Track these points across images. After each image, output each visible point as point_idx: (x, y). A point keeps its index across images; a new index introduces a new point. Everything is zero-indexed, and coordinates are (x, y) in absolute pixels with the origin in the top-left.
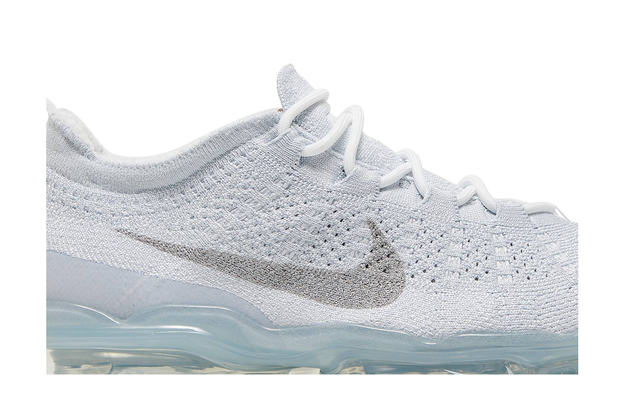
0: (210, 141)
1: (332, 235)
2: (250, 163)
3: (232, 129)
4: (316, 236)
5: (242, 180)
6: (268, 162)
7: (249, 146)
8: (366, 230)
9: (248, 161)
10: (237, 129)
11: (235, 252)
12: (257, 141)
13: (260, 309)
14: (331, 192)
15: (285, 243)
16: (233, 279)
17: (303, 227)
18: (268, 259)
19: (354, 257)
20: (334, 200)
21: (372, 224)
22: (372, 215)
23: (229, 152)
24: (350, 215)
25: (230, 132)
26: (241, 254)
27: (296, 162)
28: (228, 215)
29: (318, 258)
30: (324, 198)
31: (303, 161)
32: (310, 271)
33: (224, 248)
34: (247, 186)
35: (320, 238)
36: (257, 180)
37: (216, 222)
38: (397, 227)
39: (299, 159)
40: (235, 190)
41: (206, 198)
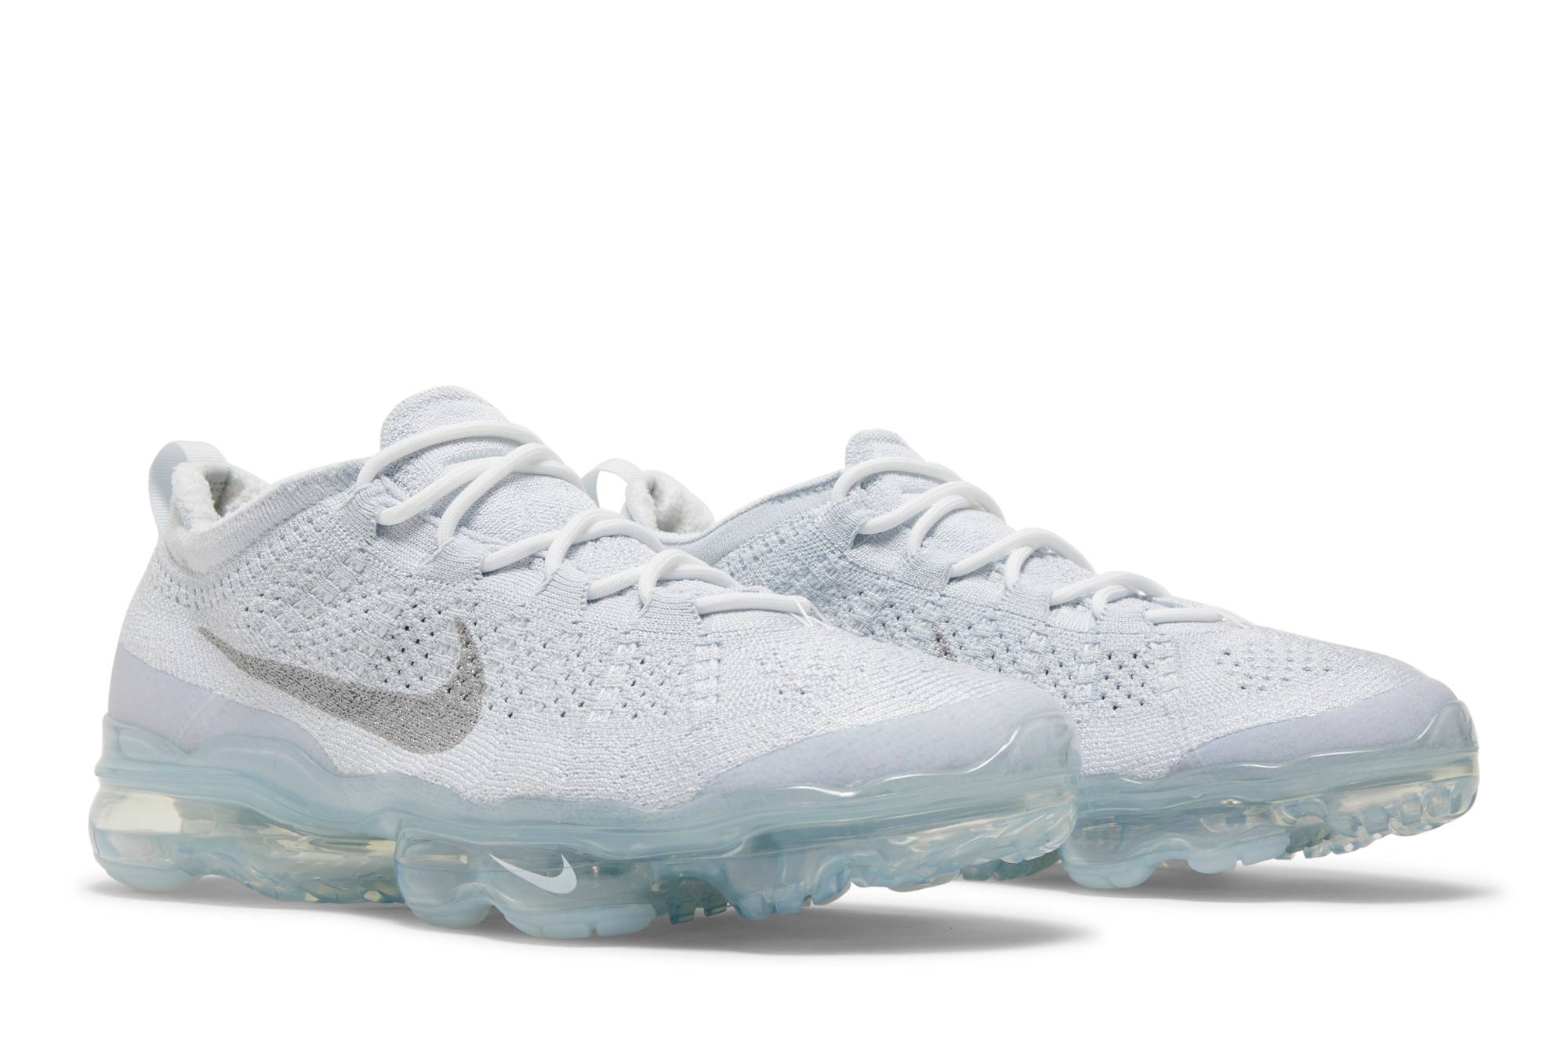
0: (270, 498)
1: (410, 643)
2: (316, 534)
3: (297, 483)
4: (389, 642)
5: (305, 560)
6: (338, 533)
7: (320, 509)
8: (455, 636)
9: (314, 531)
10: (305, 483)
11: (298, 663)
12: (329, 501)
13: (324, 748)
14: (411, 576)
15: (351, 652)
16: (297, 701)
17: (371, 629)
18: (334, 674)
19: (437, 675)
20: (416, 589)
21: (463, 629)
22: (462, 613)
23: (294, 515)
24: (434, 612)
25: (295, 486)
26: (307, 667)
27: (371, 534)
28: (289, 611)
29: (394, 676)
30: (401, 587)
31: (381, 531)
32: (384, 695)
33: (285, 659)
34: (312, 568)
35: (394, 646)
36: (324, 560)
37: (274, 621)
38: (495, 631)
39: (374, 528)
40: (296, 573)
41: (262, 582)
